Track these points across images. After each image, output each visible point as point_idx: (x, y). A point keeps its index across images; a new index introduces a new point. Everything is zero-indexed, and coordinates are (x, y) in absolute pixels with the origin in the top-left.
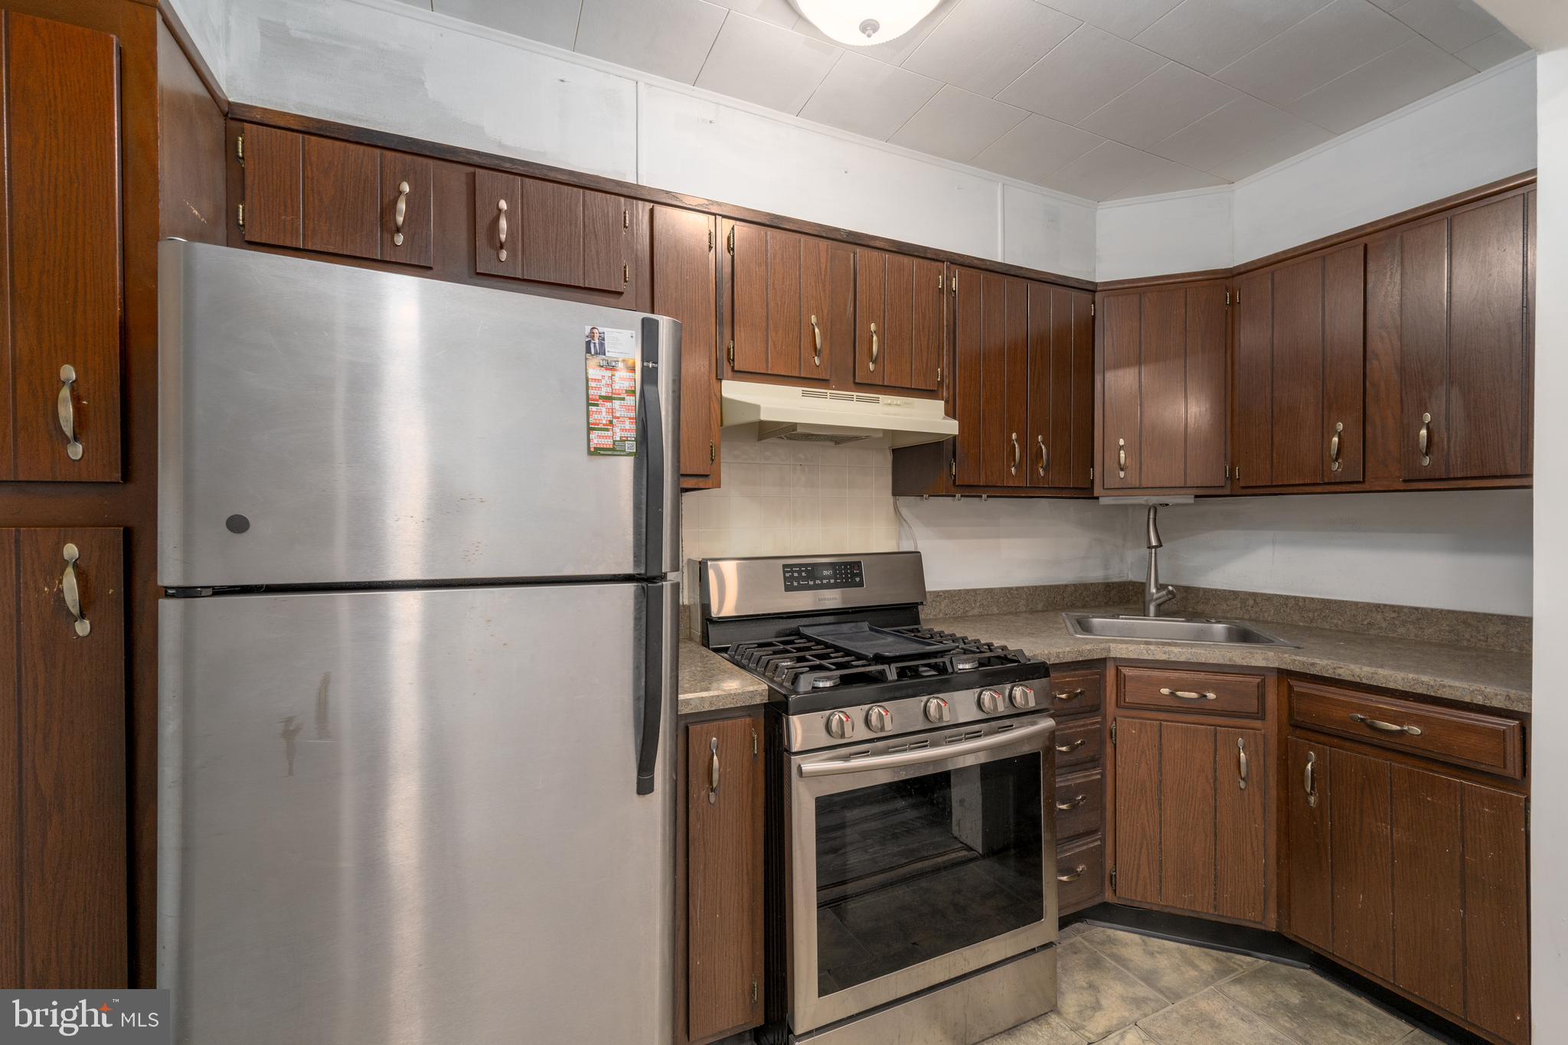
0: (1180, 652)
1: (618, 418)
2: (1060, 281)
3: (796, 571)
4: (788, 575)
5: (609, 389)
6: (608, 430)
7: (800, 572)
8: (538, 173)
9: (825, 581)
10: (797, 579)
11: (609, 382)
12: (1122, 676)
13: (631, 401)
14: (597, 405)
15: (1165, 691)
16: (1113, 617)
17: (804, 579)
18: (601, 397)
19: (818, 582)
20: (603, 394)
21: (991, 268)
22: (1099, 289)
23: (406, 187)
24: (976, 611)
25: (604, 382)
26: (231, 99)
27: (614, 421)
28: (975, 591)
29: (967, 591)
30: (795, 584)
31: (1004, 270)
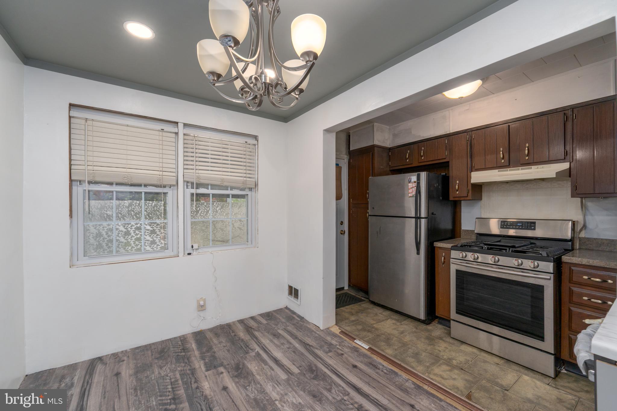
1: (413, 191)
4: (502, 224)
7: (507, 223)
8: (429, 140)
11: (412, 185)
17: (509, 226)
18: (411, 188)
19: (514, 227)
23: (409, 151)
26: (389, 147)
30: (505, 227)
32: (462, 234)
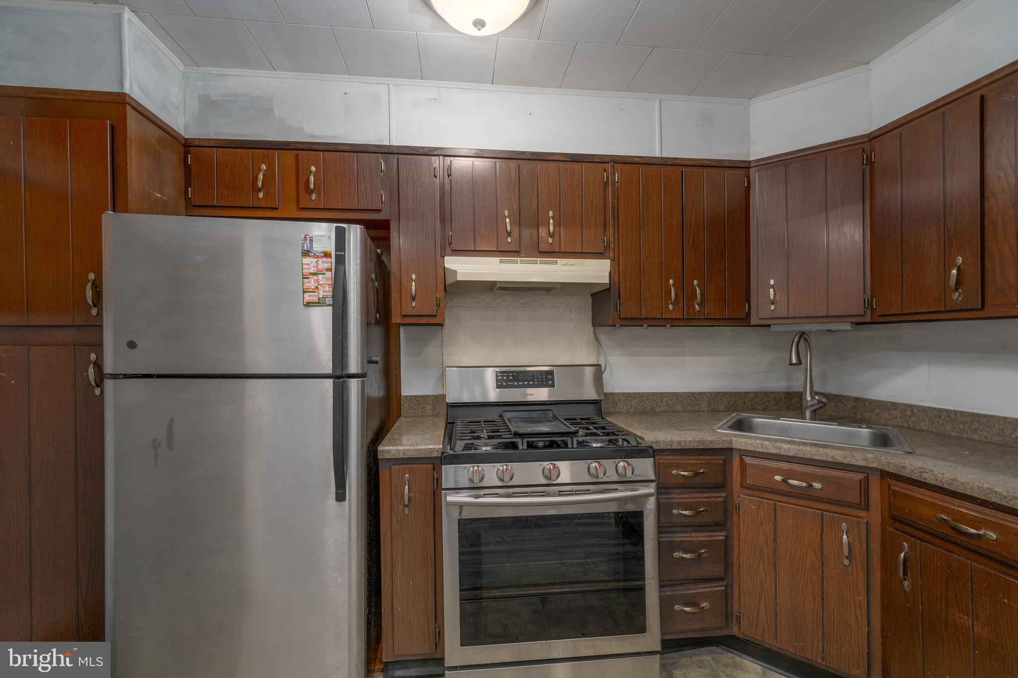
0: (789, 448)
1: (321, 285)
2: (714, 164)
3: (505, 376)
4: (499, 378)
5: (316, 269)
6: (315, 292)
7: (508, 377)
8: (332, 148)
9: (526, 383)
10: (506, 381)
11: (315, 264)
12: (744, 463)
13: (329, 275)
14: (308, 278)
15: (778, 478)
16: (775, 418)
17: (511, 381)
18: (311, 274)
19: (521, 383)
20: (312, 272)
21: (649, 162)
22: (752, 165)
23: (264, 167)
24: (663, 408)
25: (312, 265)
26: (186, 137)
27: (319, 287)
28: (661, 394)
29: (655, 394)
30: (504, 384)
31: (661, 161)
32: (405, 405)
